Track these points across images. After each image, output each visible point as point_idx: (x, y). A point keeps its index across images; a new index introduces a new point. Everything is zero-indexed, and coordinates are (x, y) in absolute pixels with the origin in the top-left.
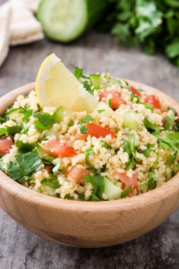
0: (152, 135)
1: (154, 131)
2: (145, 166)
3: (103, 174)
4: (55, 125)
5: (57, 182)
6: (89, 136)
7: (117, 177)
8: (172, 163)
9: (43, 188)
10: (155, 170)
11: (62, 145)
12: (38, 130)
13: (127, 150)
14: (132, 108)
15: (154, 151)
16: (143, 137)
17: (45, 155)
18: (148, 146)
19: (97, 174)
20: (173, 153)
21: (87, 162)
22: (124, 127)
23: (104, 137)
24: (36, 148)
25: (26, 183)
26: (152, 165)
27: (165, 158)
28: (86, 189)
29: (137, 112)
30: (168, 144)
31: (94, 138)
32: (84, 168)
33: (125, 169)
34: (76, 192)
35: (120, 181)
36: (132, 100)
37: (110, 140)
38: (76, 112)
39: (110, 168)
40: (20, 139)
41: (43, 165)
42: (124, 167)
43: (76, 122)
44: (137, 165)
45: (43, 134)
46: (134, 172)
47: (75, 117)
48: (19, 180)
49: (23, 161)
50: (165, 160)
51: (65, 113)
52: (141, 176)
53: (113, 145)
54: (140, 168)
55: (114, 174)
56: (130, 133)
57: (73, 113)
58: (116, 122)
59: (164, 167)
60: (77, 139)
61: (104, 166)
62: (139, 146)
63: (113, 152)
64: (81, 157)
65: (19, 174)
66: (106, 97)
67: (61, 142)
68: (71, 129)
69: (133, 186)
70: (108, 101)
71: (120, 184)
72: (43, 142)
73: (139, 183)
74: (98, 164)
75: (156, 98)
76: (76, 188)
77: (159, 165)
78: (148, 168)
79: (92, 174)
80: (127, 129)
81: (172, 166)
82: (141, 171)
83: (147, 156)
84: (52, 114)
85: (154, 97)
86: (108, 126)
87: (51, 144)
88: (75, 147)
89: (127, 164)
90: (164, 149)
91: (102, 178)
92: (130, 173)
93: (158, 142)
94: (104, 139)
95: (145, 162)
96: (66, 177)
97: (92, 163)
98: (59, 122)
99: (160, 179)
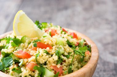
0: (71, 48)
1: (72, 46)
2: (67, 63)
3: (44, 66)
4: (22, 44)
5: (21, 70)
6: (38, 48)
7: (52, 68)
8: (81, 62)
9: (13, 74)
10: (73, 65)
11: (24, 52)
12: (13, 46)
13: (57, 55)
14: (61, 36)
15: (72, 56)
16: (66, 49)
17: (16, 58)
18: (69, 53)
19: (41, 66)
20: (82, 57)
21: (36, 60)
22: (56, 44)
23: (46, 48)
24: (11, 55)
25: (6, 72)
26: (70, 62)
27: (78, 60)
28: (35, 74)
29: (63, 37)
30: (79, 52)
31: (40, 49)
32: (35, 63)
33: (57, 64)
34: (30, 75)
35: (53, 70)
36: (62, 33)
37: (49, 50)
38: (33, 38)
39: (49, 64)
40: (4, 51)
41: (14, 63)
42: (56, 63)
43: (32, 42)
44: (63, 63)
45: (16, 48)
46: (61, 66)
47: (32, 40)
48: (2, 70)
49: (5, 61)
50: (78, 61)
51: (27, 38)
52: (65, 68)
53: (50, 53)
54: (64, 64)
55: (50, 66)
56: (59, 47)
57: (31, 39)
58: (52, 42)
59: (77, 63)
60: (32, 50)
61: (45, 62)
62: (64, 53)
63: (50, 56)
64: (33, 58)
65: (2, 67)
66: (48, 31)
67: (23, 51)
68: (30, 45)
69: (60, 72)
70: (49, 33)
71: (53, 71)
72: (15, 51)
73: (64, 71)
74: (42, 61)
75: (75, 34)
76: (30, 73)
77: (74, 63)
78: (69, 64)
79: (39, 66)
80: (58, 45)
81: (81, 64)
82: (65, 65)
83: (68, 58)
84: (20, 39)
85: (74, 34)
86: (48, 44)
87: (19, 52)
88: (31, 54)
89: (57, 62)
90: (77, 55)
91: (44, 68)
92: (59, 66)
93: (74, 52)
94: (45, 50)
95: (67, 61)
96: (25, 68)
97: (39, 61)
98: (24, 43)
99: (75, 69)
